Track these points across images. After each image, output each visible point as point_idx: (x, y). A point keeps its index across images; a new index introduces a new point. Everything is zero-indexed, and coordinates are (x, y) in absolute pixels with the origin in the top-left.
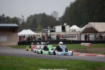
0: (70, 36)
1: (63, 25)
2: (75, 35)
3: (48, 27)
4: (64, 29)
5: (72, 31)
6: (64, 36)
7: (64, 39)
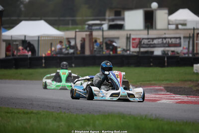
0: (163, 43)
1: (148, 9)
2: (180, 38)
3: (104, 15)
4: (149, 20)
5: (177, 28)
6: (146, 41)
7: (143, 53)
